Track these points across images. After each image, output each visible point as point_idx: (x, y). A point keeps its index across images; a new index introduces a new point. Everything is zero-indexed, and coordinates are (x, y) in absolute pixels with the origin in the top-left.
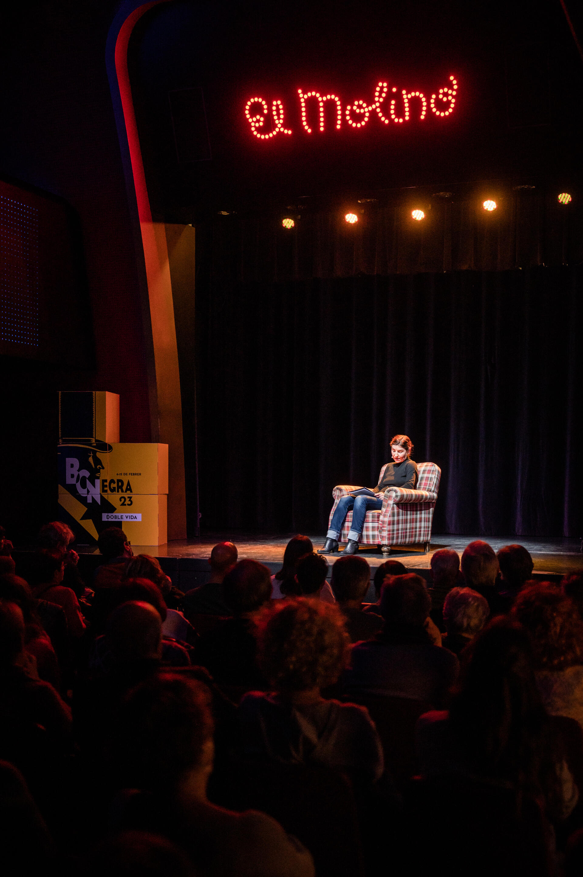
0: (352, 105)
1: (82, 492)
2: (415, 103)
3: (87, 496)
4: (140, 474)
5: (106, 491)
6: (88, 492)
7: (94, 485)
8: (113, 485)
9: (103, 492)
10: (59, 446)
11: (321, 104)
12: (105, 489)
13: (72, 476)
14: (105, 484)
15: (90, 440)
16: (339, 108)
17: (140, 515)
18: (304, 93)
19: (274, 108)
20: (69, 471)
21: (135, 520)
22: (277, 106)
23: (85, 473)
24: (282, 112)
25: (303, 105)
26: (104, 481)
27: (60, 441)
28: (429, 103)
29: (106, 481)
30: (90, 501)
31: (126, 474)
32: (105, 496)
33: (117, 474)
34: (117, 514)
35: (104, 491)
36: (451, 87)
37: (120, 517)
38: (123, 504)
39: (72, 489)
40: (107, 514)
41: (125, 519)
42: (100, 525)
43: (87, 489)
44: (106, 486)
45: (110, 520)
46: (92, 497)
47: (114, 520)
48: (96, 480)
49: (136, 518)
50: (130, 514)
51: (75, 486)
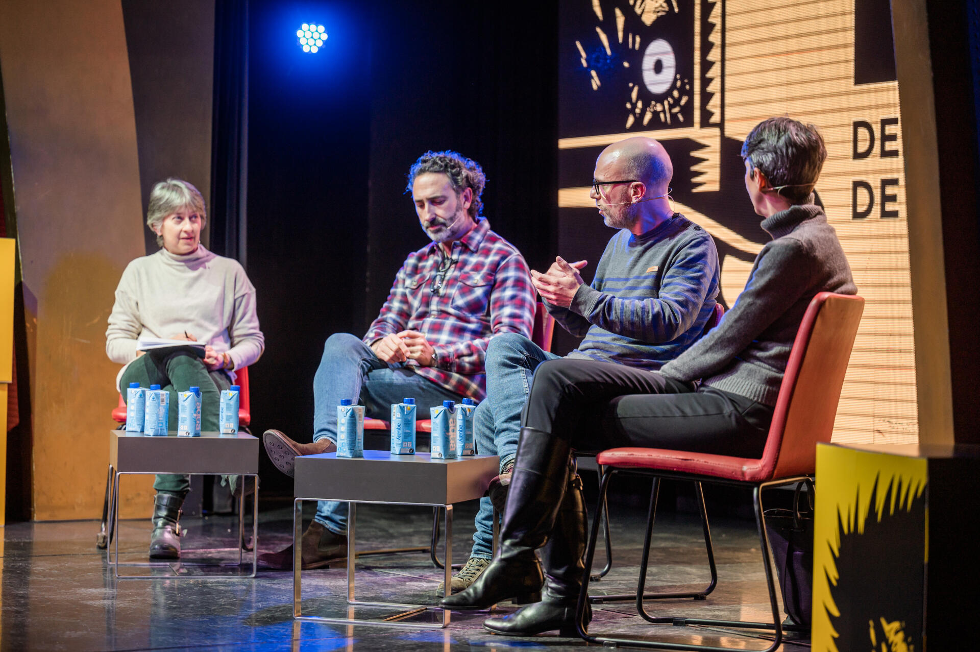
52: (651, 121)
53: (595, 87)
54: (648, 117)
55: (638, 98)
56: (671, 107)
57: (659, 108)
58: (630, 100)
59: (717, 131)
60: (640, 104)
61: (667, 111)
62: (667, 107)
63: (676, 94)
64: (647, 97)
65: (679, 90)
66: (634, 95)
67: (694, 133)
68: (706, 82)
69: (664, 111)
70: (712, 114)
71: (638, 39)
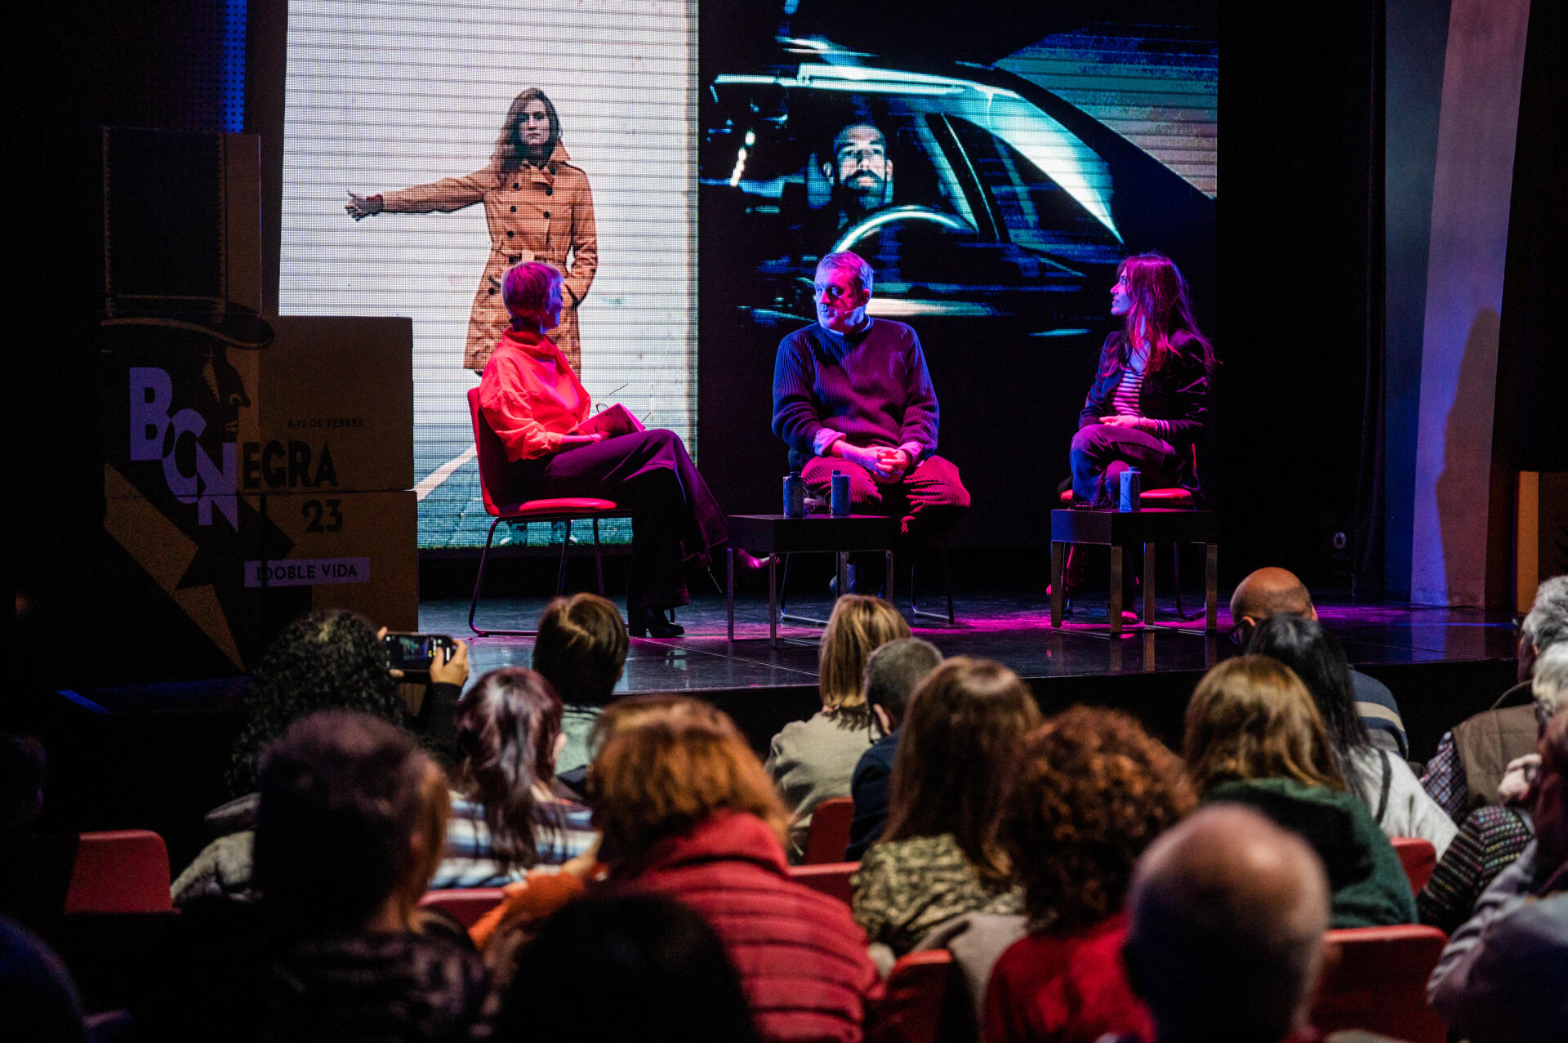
1: (180, 486)
3: (196, 503)
4: (361, 422)
5: (255, 483)
6: (201, 486)
7: (218, 460)
9: (245, 486)
10: (103, 323)
12: (255, 474)
13: (151, 432)
14: (256, 457)
15: (208, 305)
17: (366, 560)
20: (140, 415)
21: (351, 579)
26: (250, 448)
27: (109, 303)
29: (255, 447)
30: (205, 518)
31: (318, 423)
32: (255, 499)
33: (291, 424)
34: (295, 563)
35: (249, 482)
37: (304, 573)
38: (315, 527)
39: (148, 479)
40: (260, 563)
41: (319, 579)
42: (235, 604)
43: (196, 477)
44: (257, 466)
45: (273, 583)
48: (226, 446)
49: (353, 571)
50: (337, 561)
51: (157, 465)
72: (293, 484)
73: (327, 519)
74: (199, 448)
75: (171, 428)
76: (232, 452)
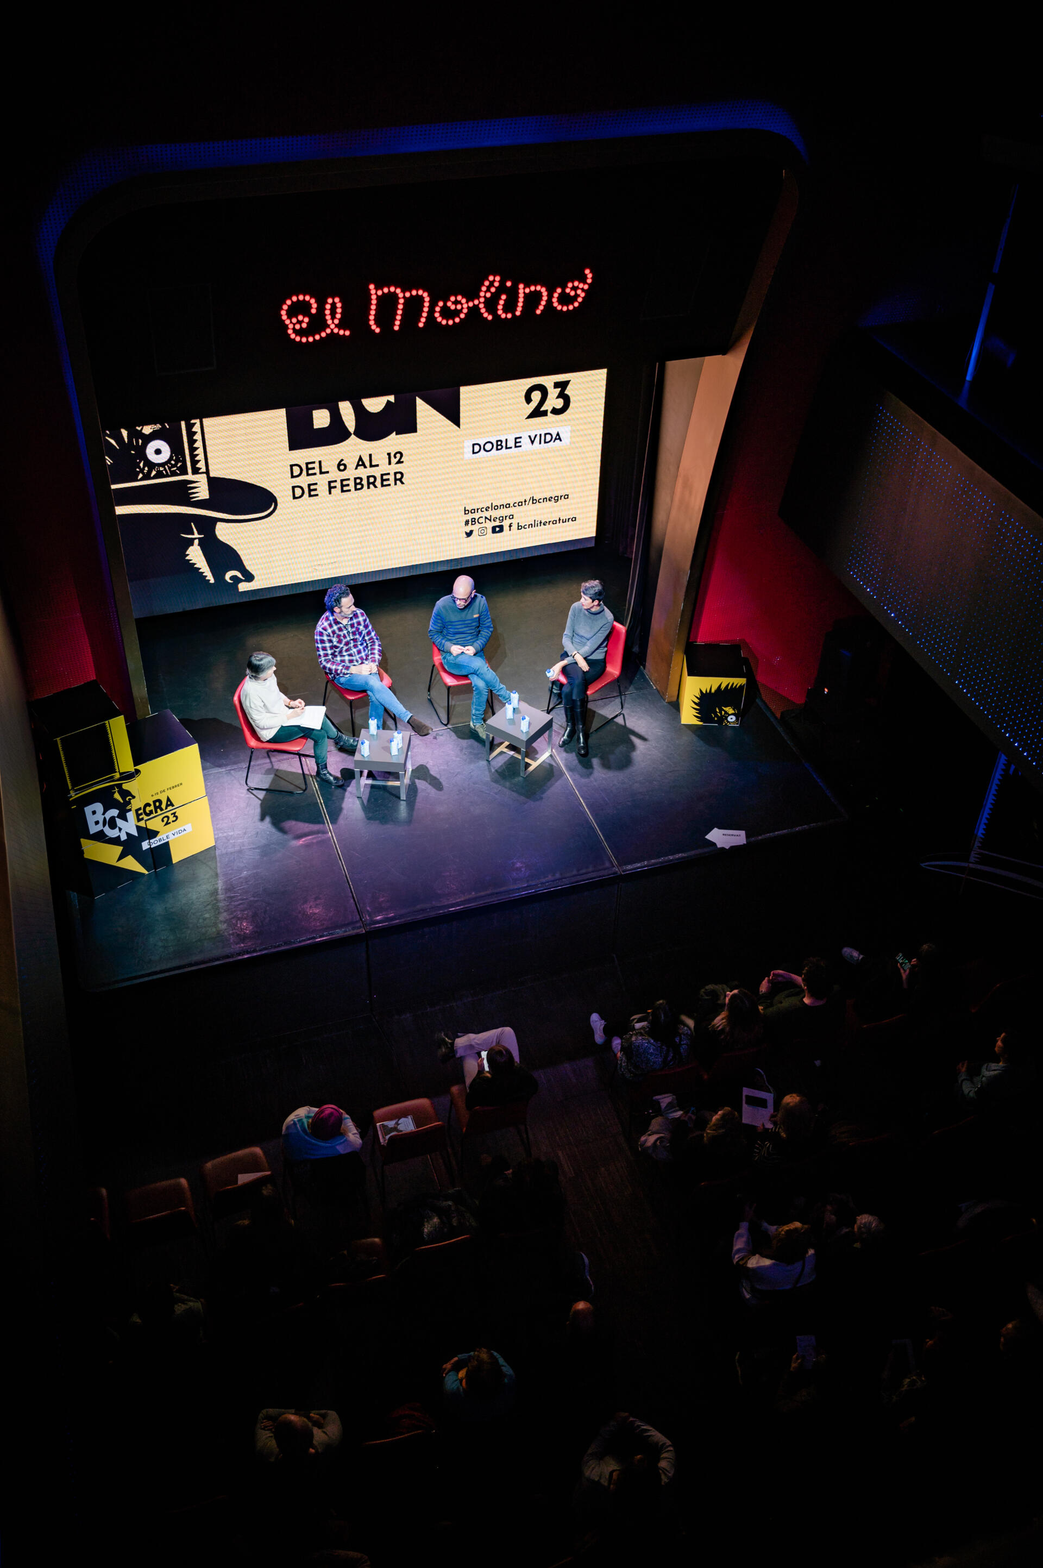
0: (446, 300)
1: (112, 833)
2: (533, 299)
3: (119, 836)
4: (181, 784)
5: (142, 819)
6: (120, 829)
7: (126, 820)
8: (148, 809)
9: (138, 822)
10: (71, 799)
11: (401, 301)
12: (141, 817)
13: (97, 823)
14: (140, 812)
15: (112, 777)
16: (427, 304)
17: (190, 825)
18: (377, 289)
19: (328, 307)
20: (91, 820)
21: (183, 833)
22: (334, 306)
23: (114, 812)
24: (339, 310)
25: (374, 302)
26: (137, 811)
27: (72, 793)
28: (550, 296)
29: (140, 809)
30: (124, 837)
31: (164, 791)
32: (142, 824)
33: (152, 796)
34: (161, 837)
35: (139, 820)
36: (583, 279)
37: (165, 838)
38: (167, 823)
39: (100, 837)
40: (148, 841)
41: (171, 838)
42: (140, 857)
43: (117, 829)
44: (141, 814)
45: (152, 847)
46: (127, 834)
47: (159, 843)
48: (128, 814)
49: (185, 830)
50: (178, 830)
51: (102, 831)
52: (155, 475)
53: (109, 463)
54: (154, 473)
55: (144, 467)
56: (170, 468)
57: (161, 469)
58: (139, 467)
59: (205, 475)
60: (146, 469)
61: (168, 470)
62: (167, 468)
63: (173, 462)
64: (151, 465)
65: (174, 461)
66: (141, 465)
67: (190, 477)
68: (193, 456)
69: (165, 470)
70: (200, 469)
71: (140, 441)
72: (156, 812)
73: (172, 818)
74: (116, 818)
75: (105, 819)
76: (131, 816)
